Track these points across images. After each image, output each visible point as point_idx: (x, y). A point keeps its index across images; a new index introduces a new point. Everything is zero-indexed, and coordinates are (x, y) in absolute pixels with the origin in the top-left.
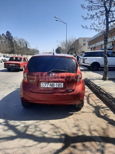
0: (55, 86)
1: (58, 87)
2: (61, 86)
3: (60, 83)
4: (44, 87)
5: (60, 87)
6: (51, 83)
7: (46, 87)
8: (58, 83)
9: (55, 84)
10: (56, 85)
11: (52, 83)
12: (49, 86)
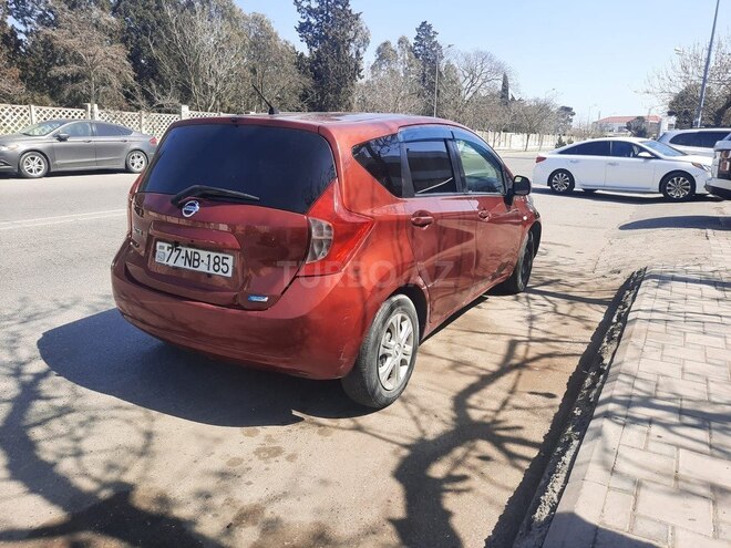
0: (203, 268)
1: (212, 271)
2: (225, 268)
3: (221, 255)
4: (165, 262)
5: (220, 273)
6: (189, 250)
7: (171, 263)
8: (213, 255)
9: (204, 254)
10: (205, 262)
11: (194, 250)
12: (180, 263)
